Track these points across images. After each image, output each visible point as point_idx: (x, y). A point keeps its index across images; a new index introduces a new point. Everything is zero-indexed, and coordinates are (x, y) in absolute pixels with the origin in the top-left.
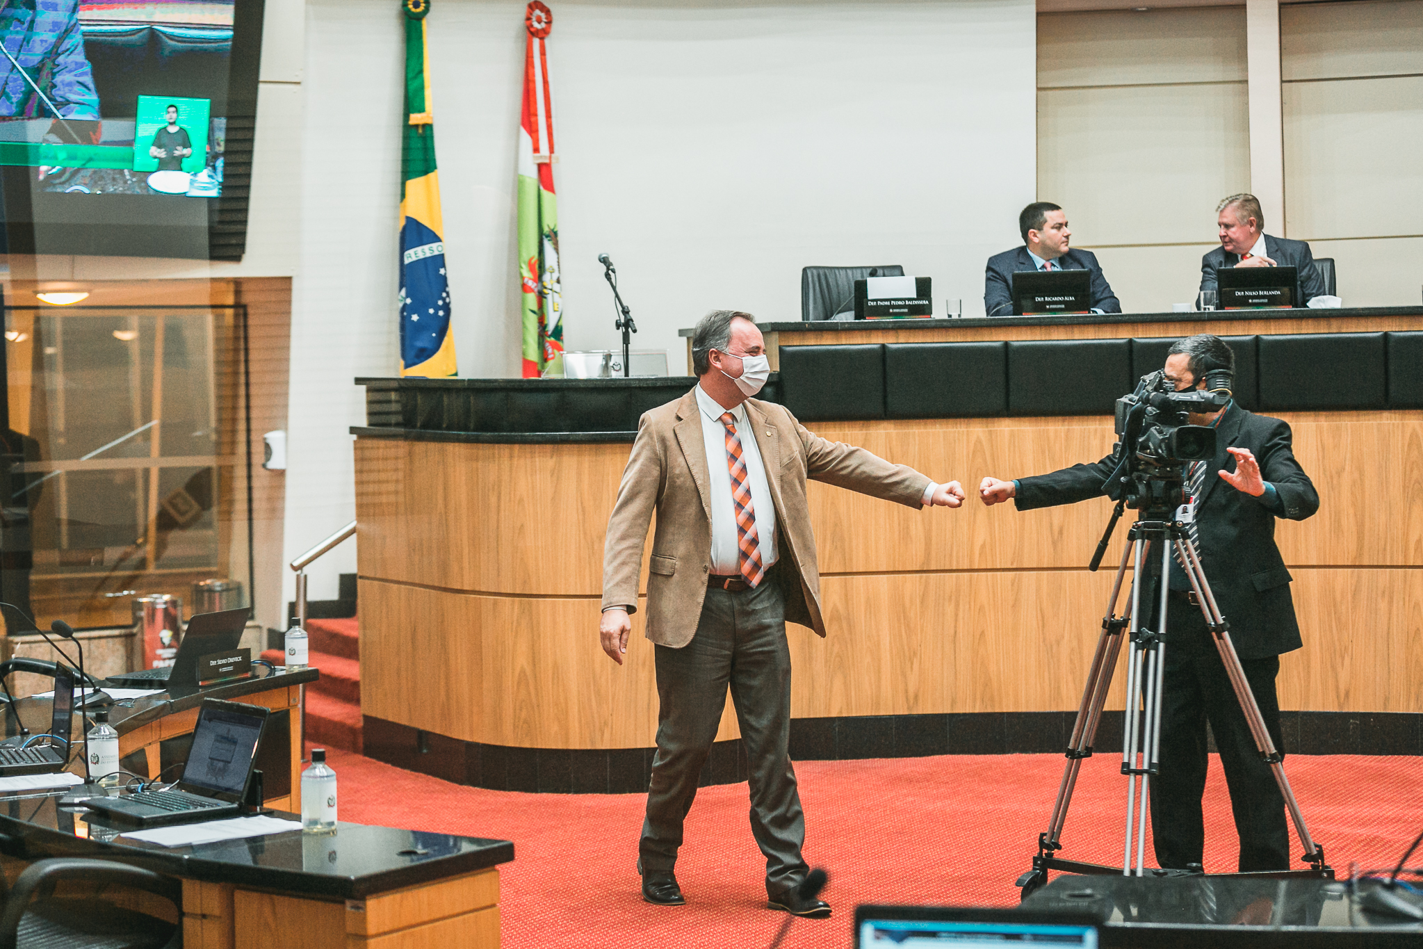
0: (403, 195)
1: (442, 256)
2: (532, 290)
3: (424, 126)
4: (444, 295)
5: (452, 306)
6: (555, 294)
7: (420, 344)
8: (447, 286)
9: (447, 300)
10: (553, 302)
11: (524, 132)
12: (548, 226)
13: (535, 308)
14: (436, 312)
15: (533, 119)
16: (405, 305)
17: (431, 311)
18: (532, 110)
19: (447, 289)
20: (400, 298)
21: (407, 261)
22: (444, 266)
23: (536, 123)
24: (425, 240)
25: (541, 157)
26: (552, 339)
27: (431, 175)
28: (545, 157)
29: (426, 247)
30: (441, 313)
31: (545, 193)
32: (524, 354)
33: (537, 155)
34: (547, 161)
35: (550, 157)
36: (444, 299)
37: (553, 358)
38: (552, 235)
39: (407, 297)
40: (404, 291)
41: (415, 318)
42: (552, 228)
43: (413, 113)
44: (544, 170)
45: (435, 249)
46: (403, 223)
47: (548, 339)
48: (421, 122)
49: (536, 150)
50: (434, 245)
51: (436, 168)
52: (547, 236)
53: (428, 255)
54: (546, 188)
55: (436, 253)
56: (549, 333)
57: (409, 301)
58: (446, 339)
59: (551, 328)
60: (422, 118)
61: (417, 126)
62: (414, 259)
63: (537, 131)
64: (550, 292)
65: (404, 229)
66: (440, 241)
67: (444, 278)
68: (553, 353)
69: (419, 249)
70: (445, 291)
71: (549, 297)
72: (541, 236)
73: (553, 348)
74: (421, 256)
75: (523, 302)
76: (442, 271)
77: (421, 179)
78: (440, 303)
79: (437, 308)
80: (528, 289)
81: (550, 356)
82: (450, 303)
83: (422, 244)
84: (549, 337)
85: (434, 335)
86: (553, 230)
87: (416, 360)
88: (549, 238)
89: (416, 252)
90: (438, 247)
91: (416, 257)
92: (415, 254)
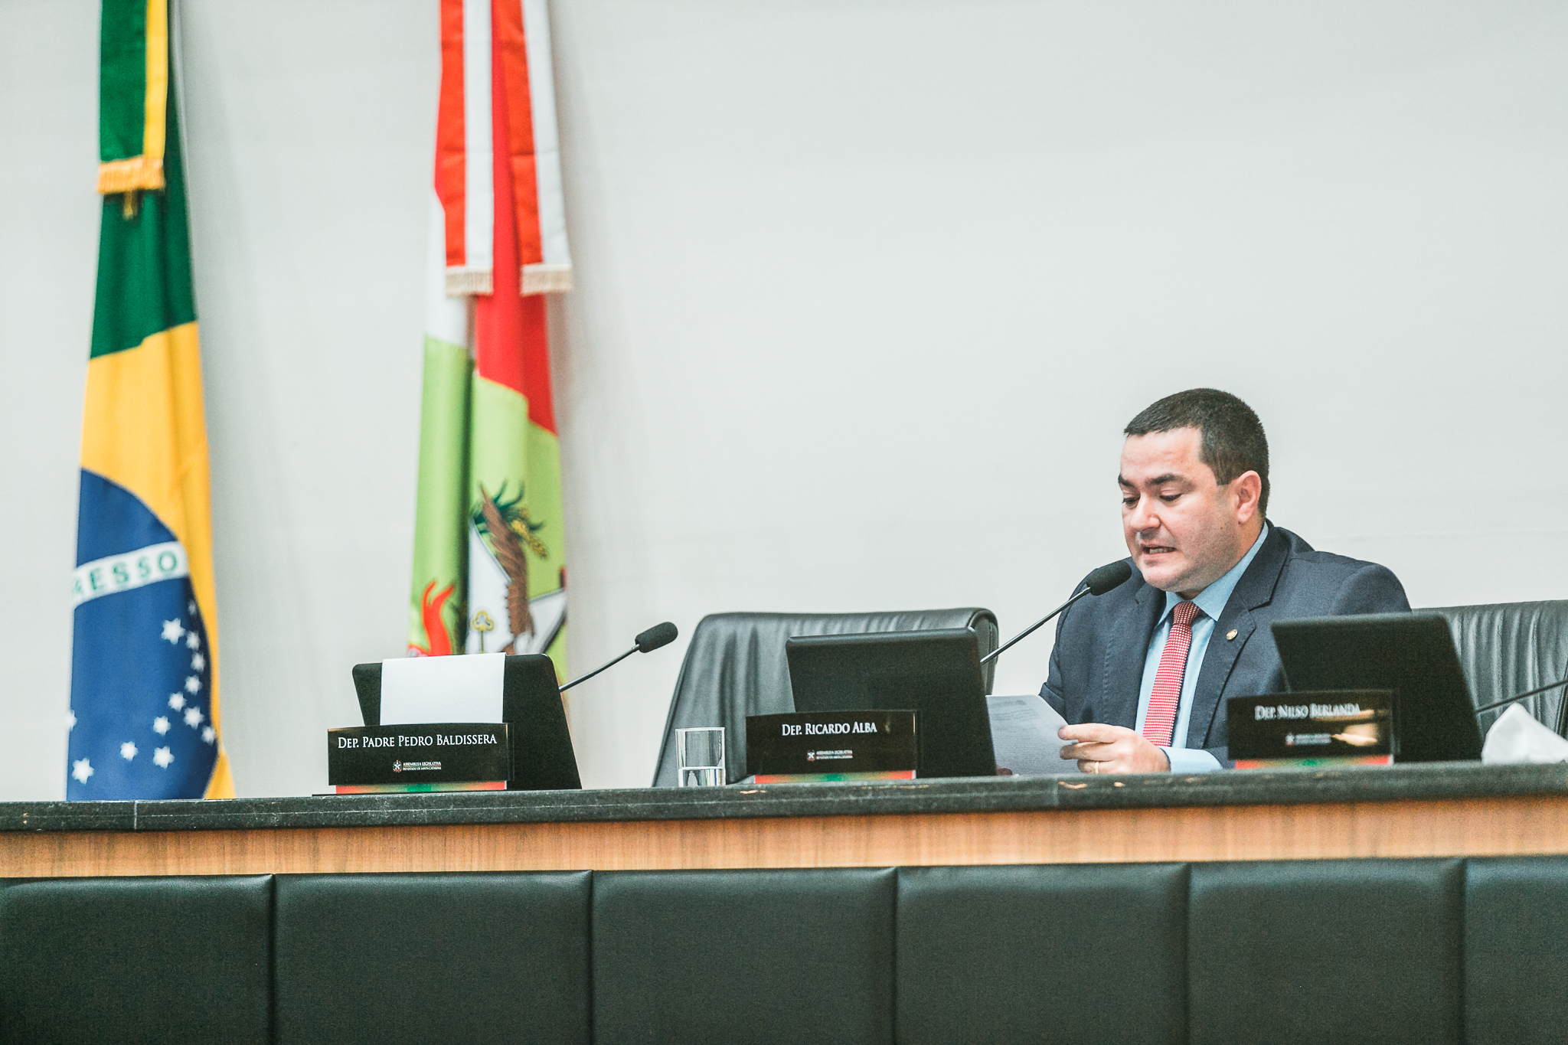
3: (141, 196)
8: (189, 672)
9: (193, 717)
12: (486, 490)
14: (145, 755)
15: (447, 161)
17: (129, 751)
18: (447, 134)
22: (196, 612)
23: (462, 170)
24: (128, 537)
25: (468, 275)
28: (479, 276)
29: (130, 561)
30: (163, 757)
31: (482, 386)
33: (456, 270)
34: (485, 287)
36: (176, 717)
38: (493, 515)
41: (82, 772)
42: (492, 493)
43: (108, 158)
48: (129, 185)
49: (455, 254)
50: (151, 554)
52: (479, 519)
53: (135, 581)
54: (486, 371)
57: (72, 720)
60: (130, 176)
61: (120, 198)
63: (462, 196)
66: (171, 538)
67: (181, 650)
72: (467, 519)
76: (172, 630)
77: (125, 357)
78: (161, 725)
79: (149, 743)
82: (203, 725)
86: (496, 500)
88: (482, 526)
89: (96, 575)
90: (160, 559)
91: (95, 588)
92: (93, 580)
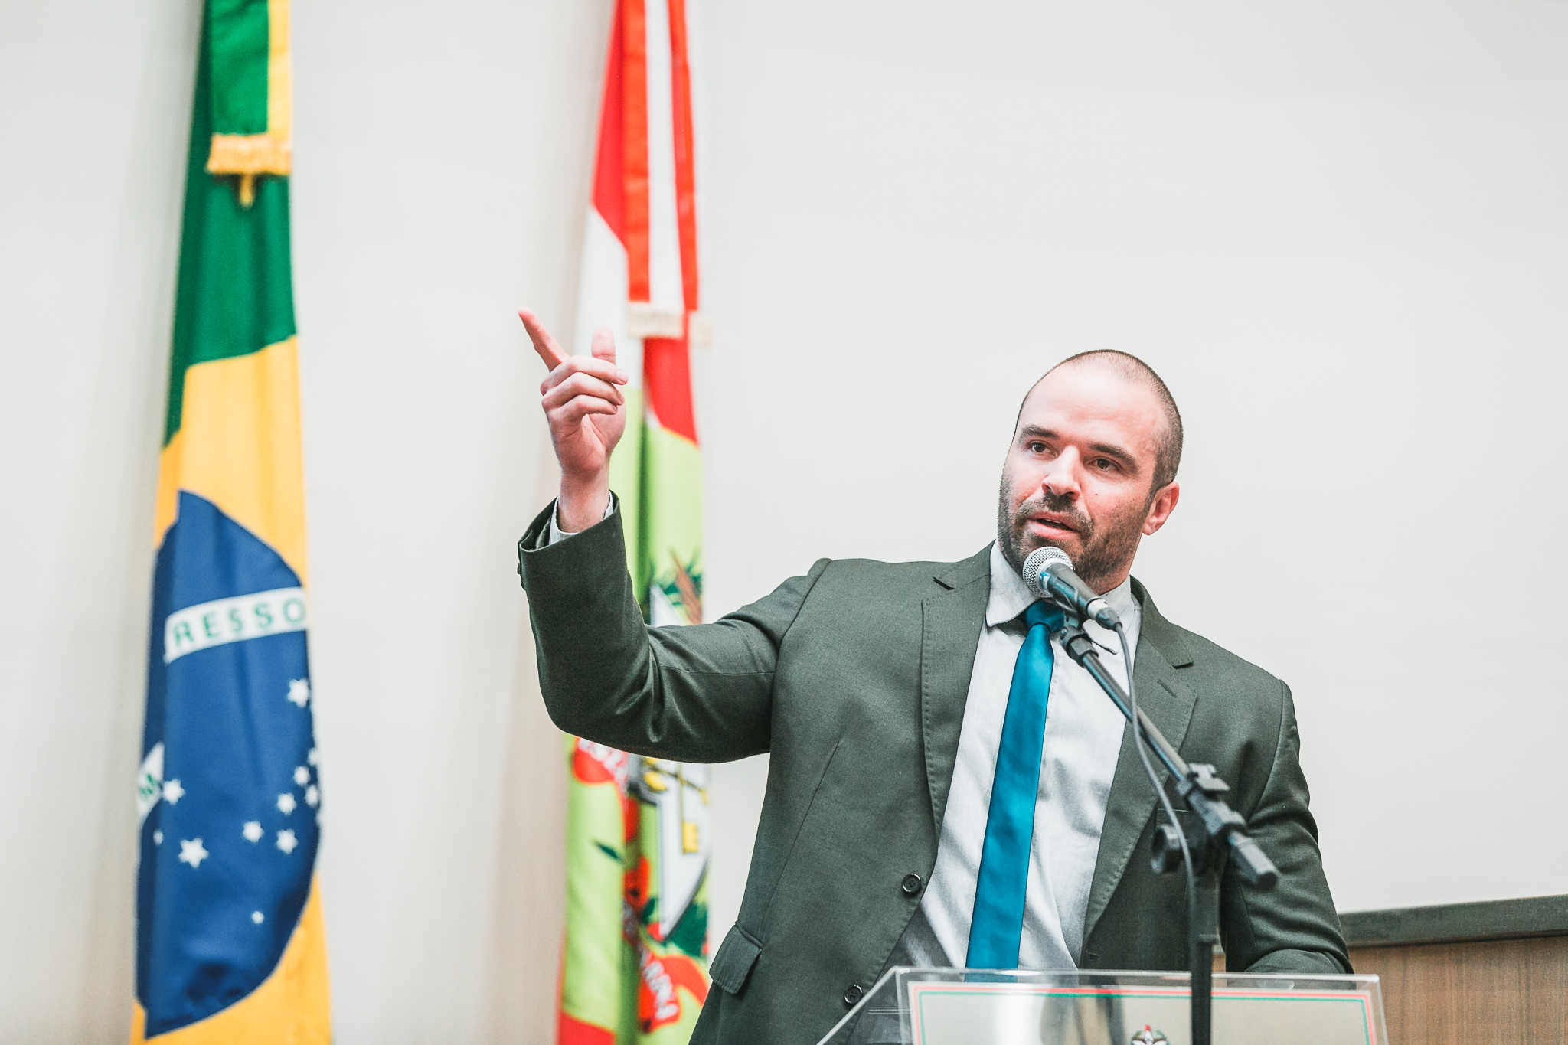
0: (173, 422)
1: (301, 637)
2: (607, 776)
3: (261, 181)
4: (301, 776)
5: (324, 818)
6: (688, 793)
7: (207, 948)
8: (309, 743)
9: (311, 796)
10: (682, 821)
11: (599, 231)
12: (674, 557)
13: (615, 838)
14: (269, 837)
15: (632, 186)
16: (160, 806)
17: (253, 831)
18: (631, 154)
19: (314, 757)
20: (144, 782)
21: (174, 649)
22: (304, 672)
23: (644, 198)
24: (243, 576)
25: (654, 316)
26: (674, 951)
27: (275, 352)
28: (667, 317)
29: (245, 604)
30: (287, 841)
31: (663, 439)
32: (563, 997)
33: (639, 307)
34: (674, 331)
35: (686, 323)
36: (299, 793)
37: (674, 1019)
38: (685, 586)
39: (167, 776)
40: (157, 754)
41: (193, 852)
42: (685, 561)
43: (227, 130)
44: (665, 361)
45: (276, 611)
46: (168, 515)
47: (658, 950)
48: (250, 167)
49: (639, 290)
50: (275, 599)
51: (291, 330)
52: (670, 590)
53: (252, 630)
54: (667, 421)
55: (280, 626)
56: (665, 929)
57: (173, 792)
58: (299, 934)
59: (667, 914)
60: (253, 155)
61: (233, 181)
62: (201, 641)
63: (643, 227)
64: (672, 784)
65: (171, 535)
66: (297, 583)
67: (306, 715)
68: (675, 1001)
69: (219, 610)
70: (303, 761)
71: (668, 802)
72: (651, 587)
73: (675, 982)
74: (226, 634)
75: (570, 815)
76: (297, 692)
77: (242, 366)
78: (286, 803)
79: (273, 823)
80: (592, 770)
81: (663, 1013)
82: (318, 805)
83: (228, 588)
84: (664, 942)
85: (258, 917)
86: (688, 570)
87: (189, 1007)
88: (674, 597)
89: (211, 620)
90: (286, 606)
91: (209, 635)
92: (207, 626)
